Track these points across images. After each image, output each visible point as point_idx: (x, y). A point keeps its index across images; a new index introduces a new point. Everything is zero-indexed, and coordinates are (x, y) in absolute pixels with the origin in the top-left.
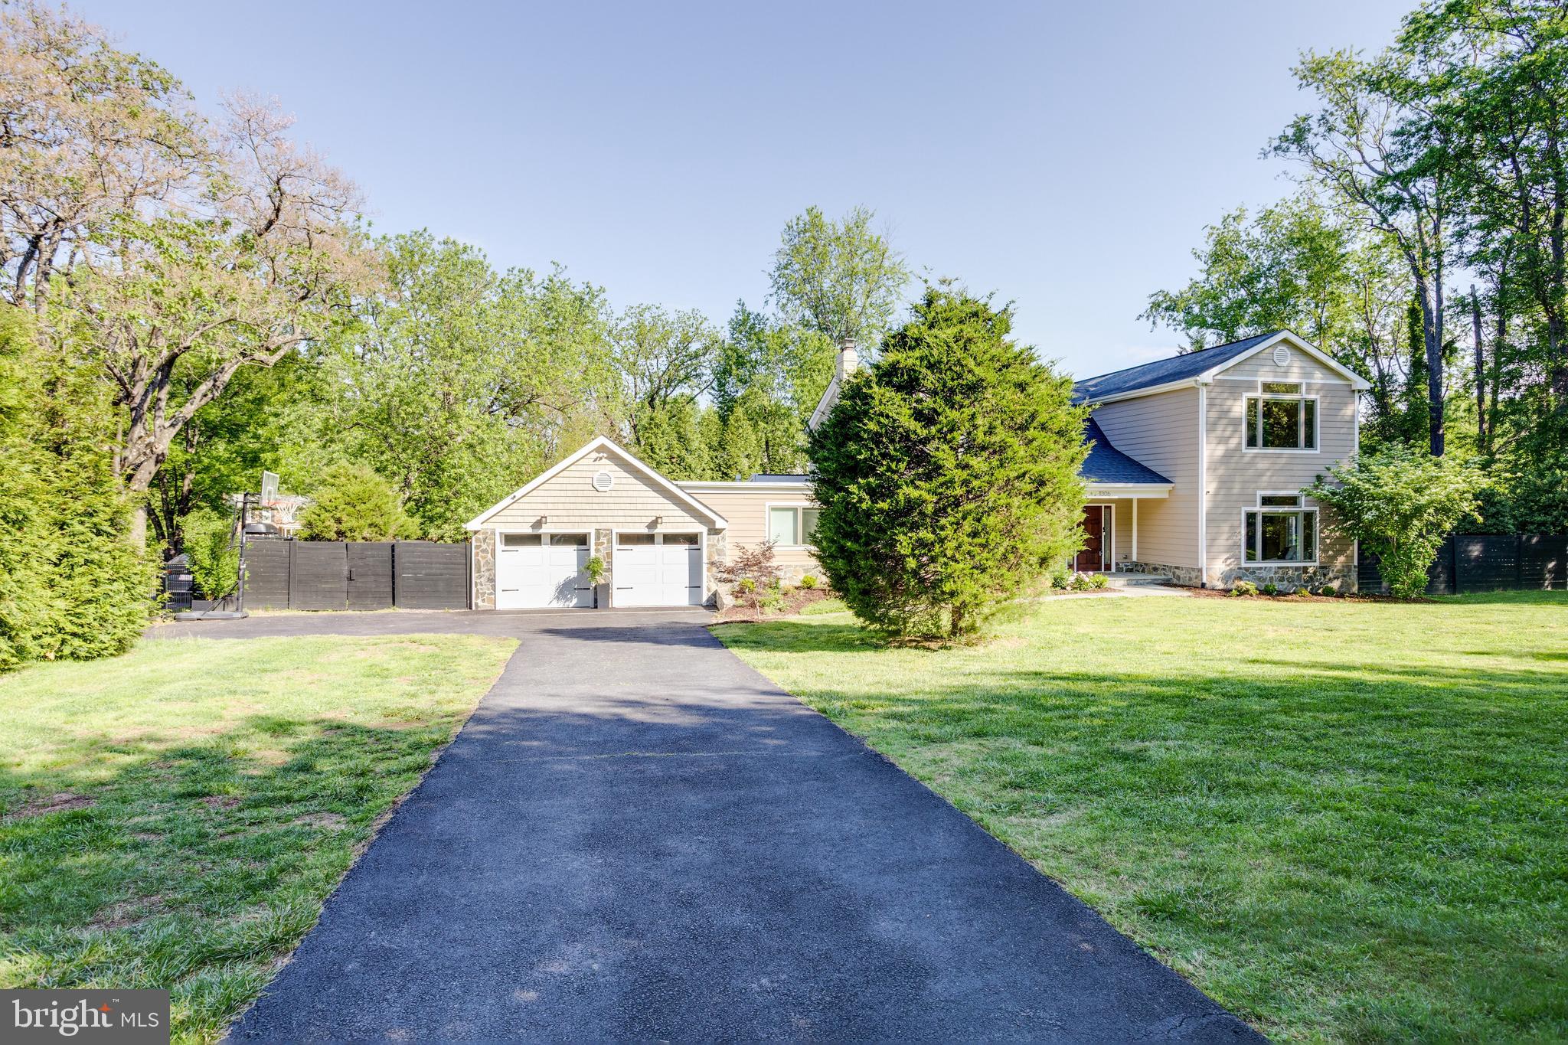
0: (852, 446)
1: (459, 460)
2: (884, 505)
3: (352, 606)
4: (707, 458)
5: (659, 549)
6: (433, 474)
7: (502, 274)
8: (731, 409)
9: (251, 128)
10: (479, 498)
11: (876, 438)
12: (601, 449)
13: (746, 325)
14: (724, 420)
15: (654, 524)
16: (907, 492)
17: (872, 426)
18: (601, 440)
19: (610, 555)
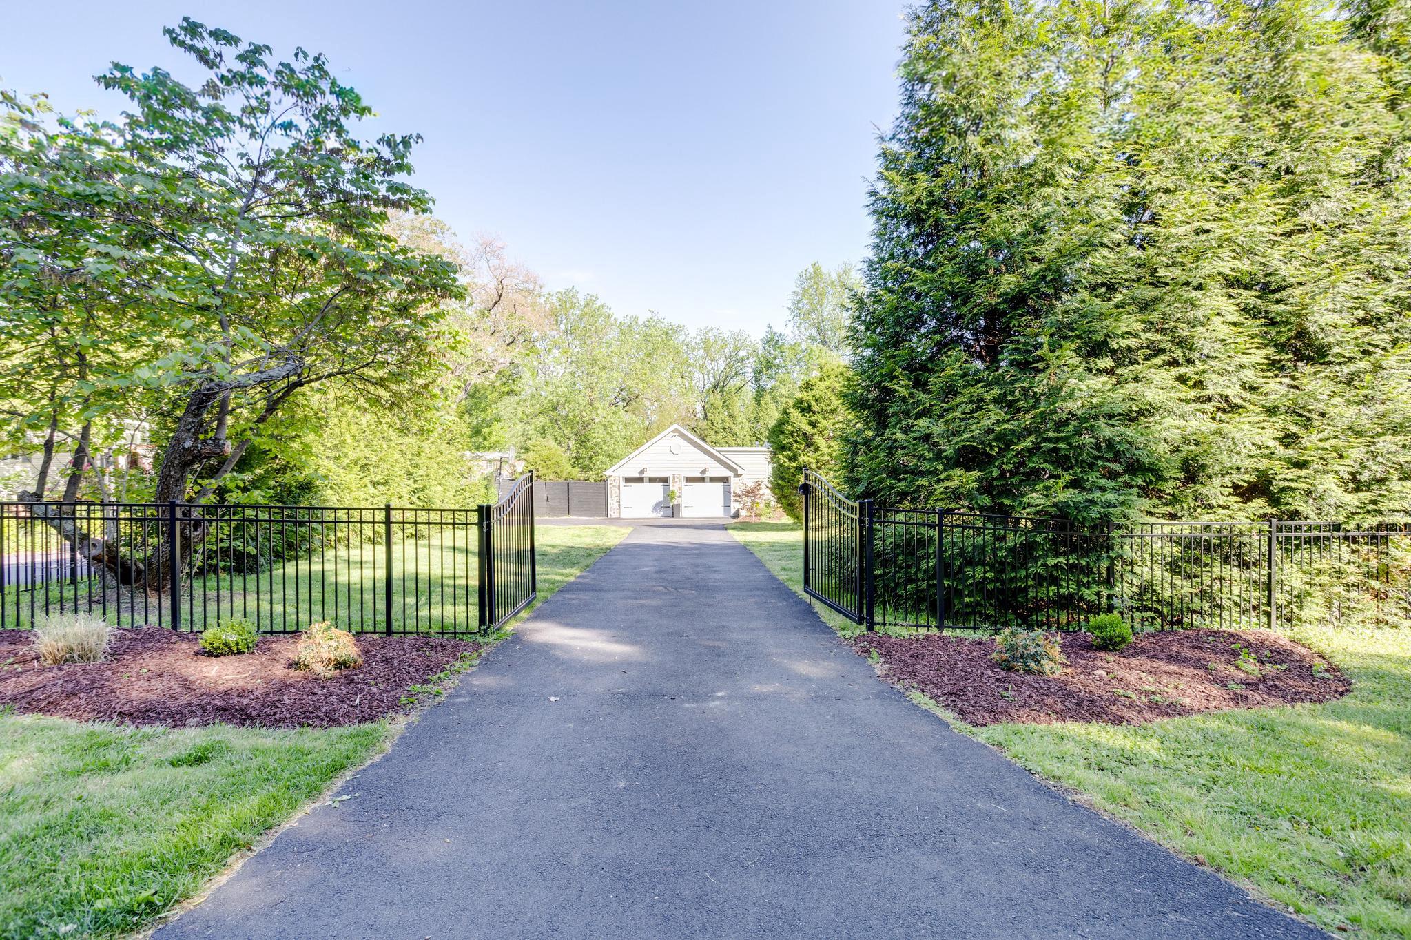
0: (782, 437)
1: (597, 434)
2: (794, 464)
3: (549, 515)
4: (747, 428)
5: (707, 485)
6: (583, 441)
7: (620, 320)
8: (762, 396)
9: (488, 250)
10: (609, 456)
11: (792, 433)
12: (676, 431)
13: (773, 341)
14: (759, 403)
15: (704, 472)
16: (803, 459)
17: (790, 428)
18: (675, 426)
19: (680, 488)
